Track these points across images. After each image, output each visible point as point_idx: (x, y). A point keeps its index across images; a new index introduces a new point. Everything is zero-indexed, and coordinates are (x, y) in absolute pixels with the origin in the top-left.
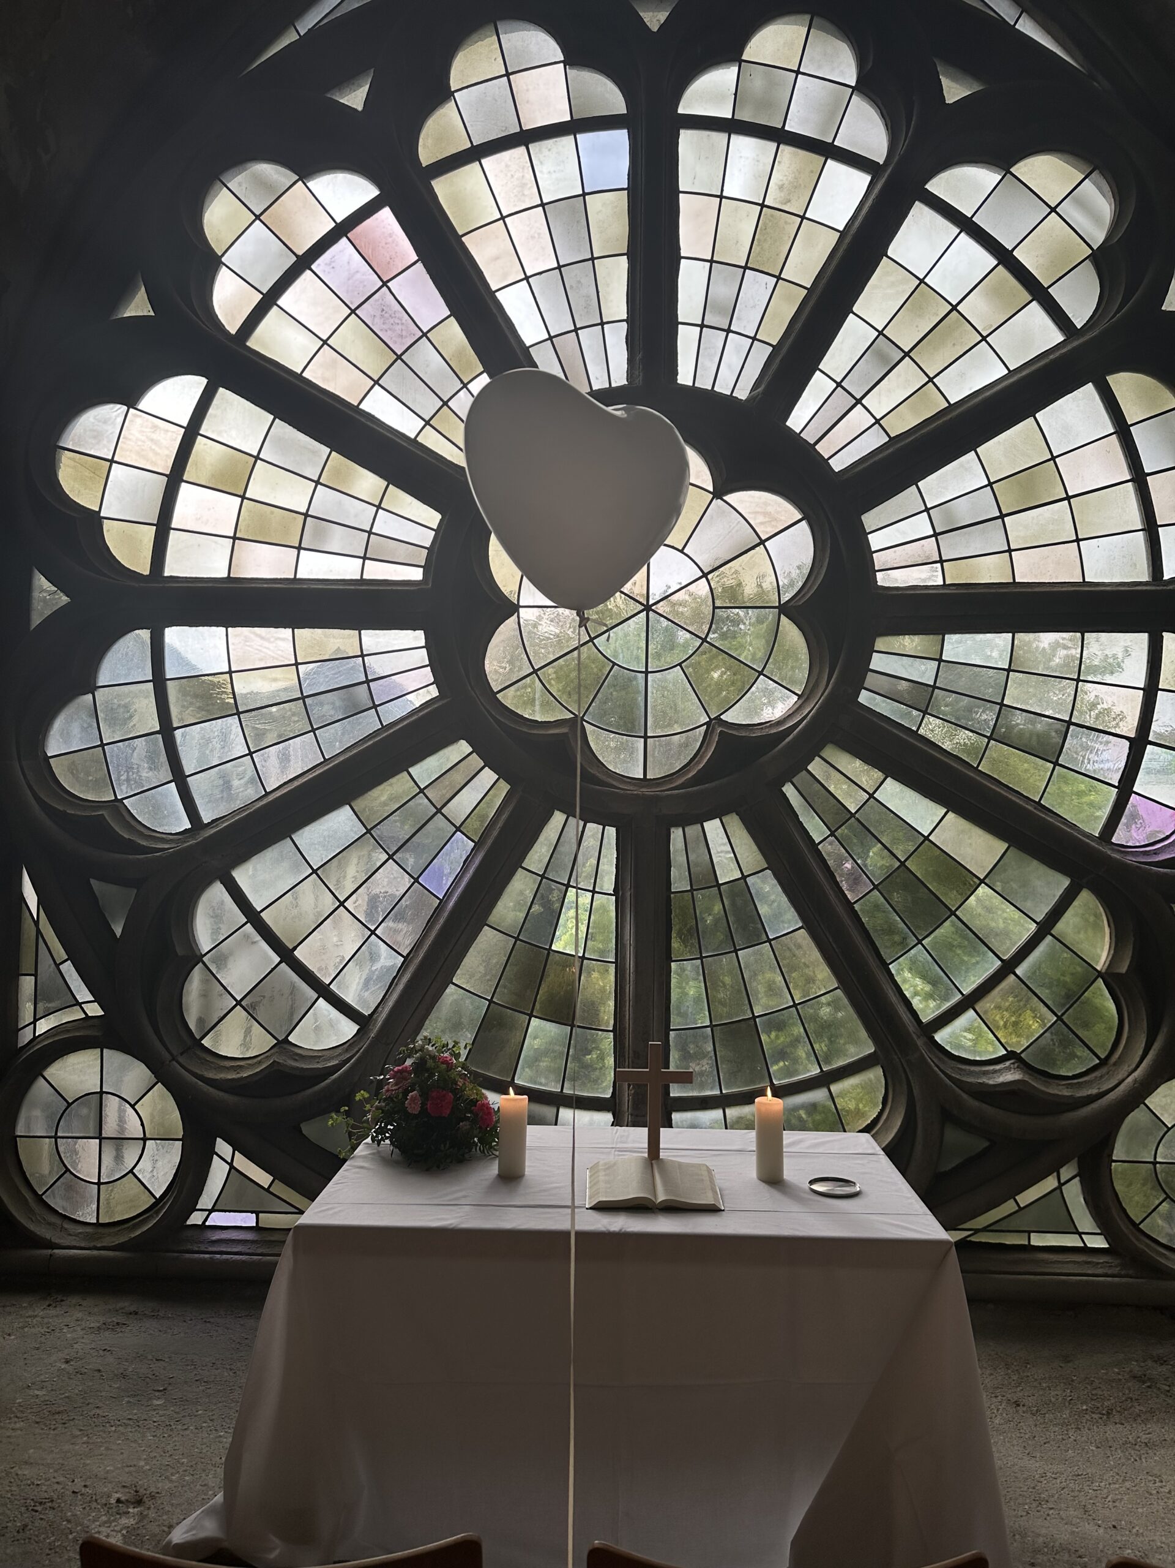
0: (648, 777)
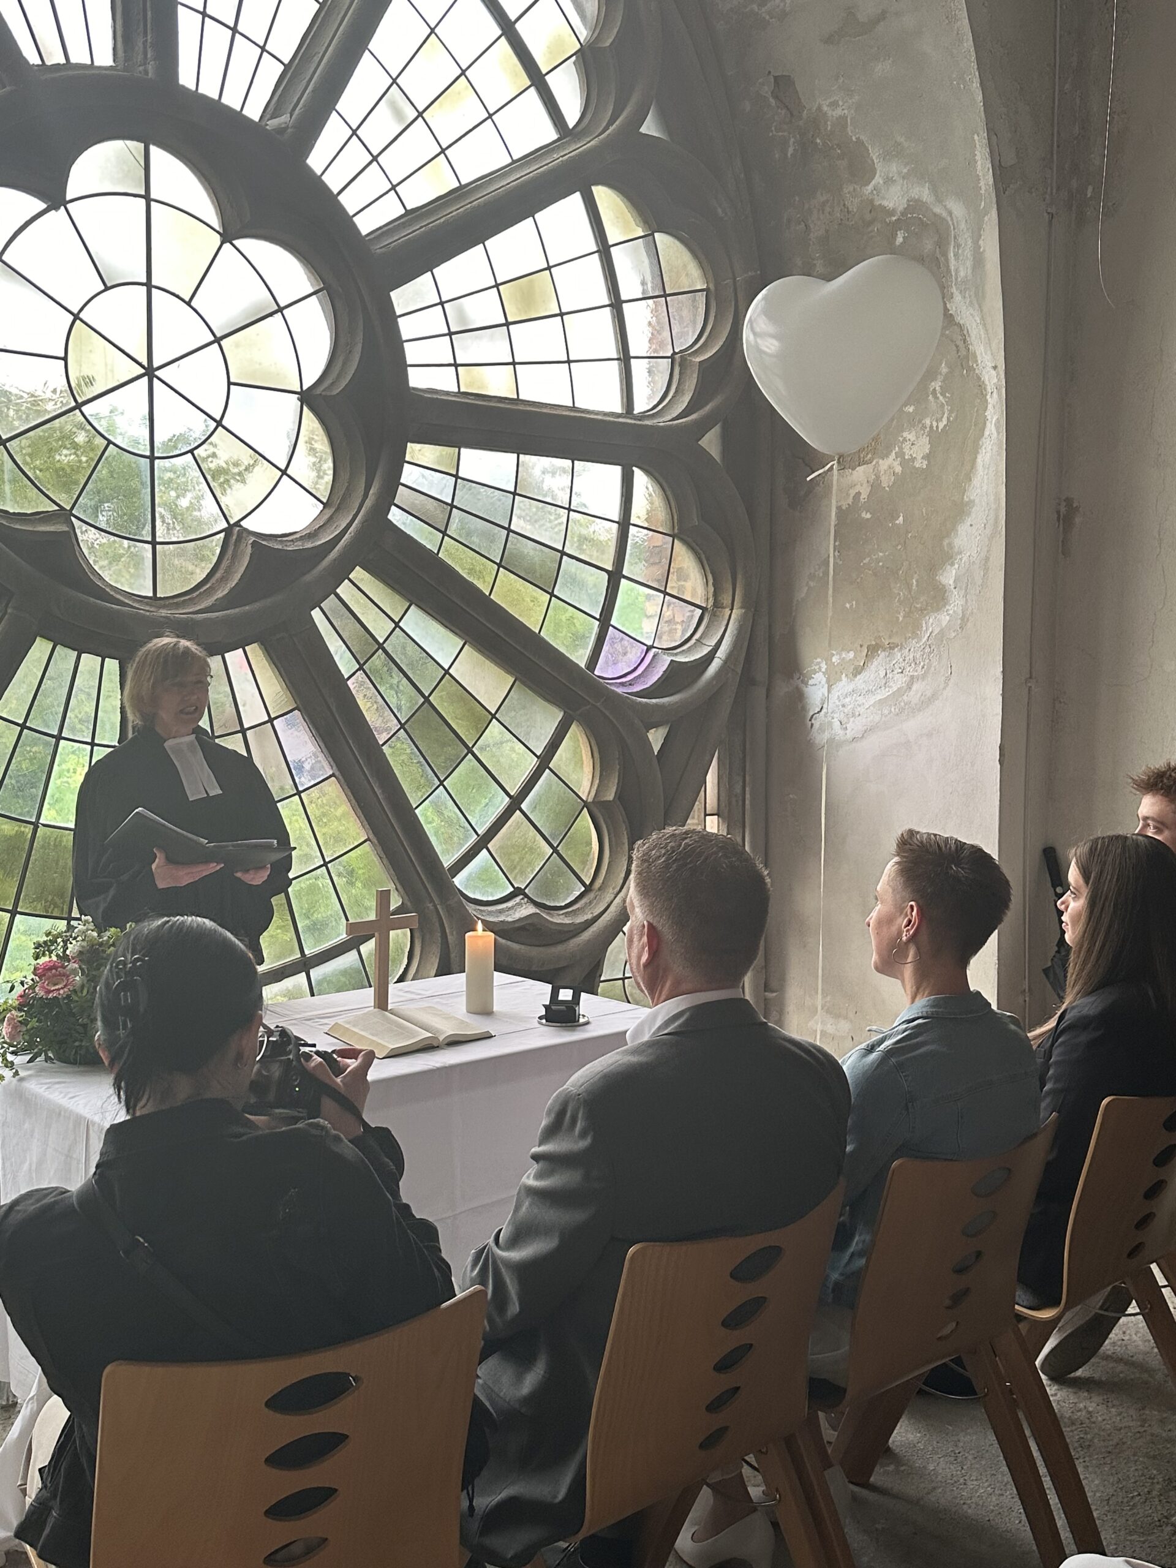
0: (158, 596)
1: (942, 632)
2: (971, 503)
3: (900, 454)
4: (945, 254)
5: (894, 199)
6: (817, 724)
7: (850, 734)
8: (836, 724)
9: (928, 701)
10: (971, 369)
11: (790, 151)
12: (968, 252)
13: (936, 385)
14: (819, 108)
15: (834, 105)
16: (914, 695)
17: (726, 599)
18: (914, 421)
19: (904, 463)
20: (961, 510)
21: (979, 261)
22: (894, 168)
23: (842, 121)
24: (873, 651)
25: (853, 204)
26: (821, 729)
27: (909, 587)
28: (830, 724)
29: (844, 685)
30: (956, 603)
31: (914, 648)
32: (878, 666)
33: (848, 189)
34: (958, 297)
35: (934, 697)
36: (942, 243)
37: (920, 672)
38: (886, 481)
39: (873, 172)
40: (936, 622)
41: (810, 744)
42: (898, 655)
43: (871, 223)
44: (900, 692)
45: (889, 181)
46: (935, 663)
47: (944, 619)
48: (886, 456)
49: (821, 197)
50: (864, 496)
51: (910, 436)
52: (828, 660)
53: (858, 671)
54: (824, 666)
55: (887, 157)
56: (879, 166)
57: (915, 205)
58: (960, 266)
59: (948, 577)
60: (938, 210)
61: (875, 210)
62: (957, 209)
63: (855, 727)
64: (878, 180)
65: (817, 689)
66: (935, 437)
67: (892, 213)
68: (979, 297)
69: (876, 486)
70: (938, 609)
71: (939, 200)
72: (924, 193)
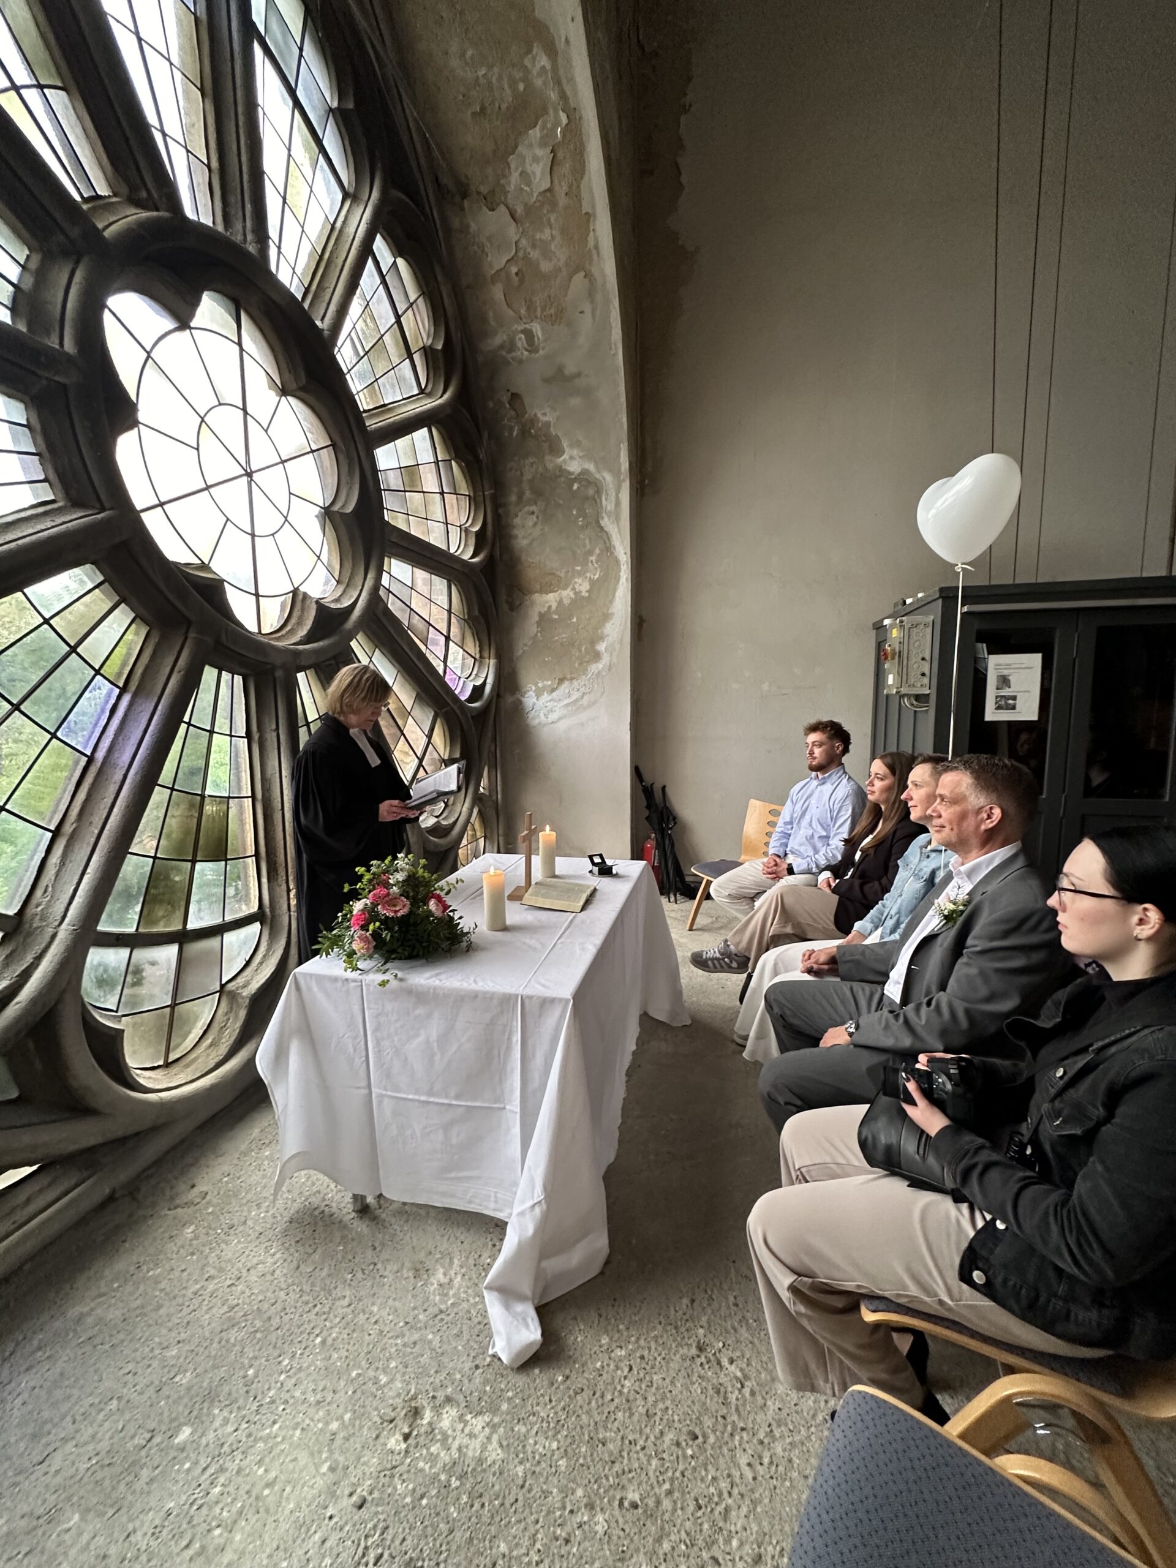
0: (261, 633)
1: (599, 672)
2: (613, 614)
3: (574, 589)
4: (600, 498)
5: (574, 467)
6: (531, 716)
7: (550, 720)
8: (542, 715)
9: (591, 705)
10: (612, 553)
11: (515, 433)
12: (613, 498)
13: (593, 558)
14: (535, 415)
15: (545, 414)
16: (585, 701)
17: (486, 654)
18: (580, 574)
19: (576, 593)
20: (607, 617)
21: (618, 503)
22: (575, 452)
23: (548, 424)
24: (561, 681)
25: (550, 466)
26: (534, 718)
27: (580, 651)
28: (538, 716)
29: (545, 697)
30: (606, 659)
31: (583, 680)
32: (565, 687)
33: (548, 457)
34: (606, 519)
35: (594, 703)
36: (599, 492)
37: (587, 690)
38: (566, 602)
39: (563, 452)
40: (595, 668)
41: (527, 726)
42: (575, 683)
43: (559, 477)
44: (577, 700)
45: (572, 458)
46: (596, 686)
47: (600, 666)
48: (565, 589)
49: (531, 460)
50: (554, 608)
51: (579, 580)
52: (536, 685)
53: (553, 690)
54: (534, 688)
55: (571, 446)
56: (567, 450)
57: (585, 472)
58: (608, 504)
59: (601, 647)
60: (598, 476)
61: (562, 471)
62: (608, 478)
63: (553, 717)
64: (565, 456)
65: (530, 699)
66: (593, 583)
67: (572, 474)
68: (617, 518)
69: (560, 602)
70: (596, 662)
71: (599, 472)
72: (591, 467)
